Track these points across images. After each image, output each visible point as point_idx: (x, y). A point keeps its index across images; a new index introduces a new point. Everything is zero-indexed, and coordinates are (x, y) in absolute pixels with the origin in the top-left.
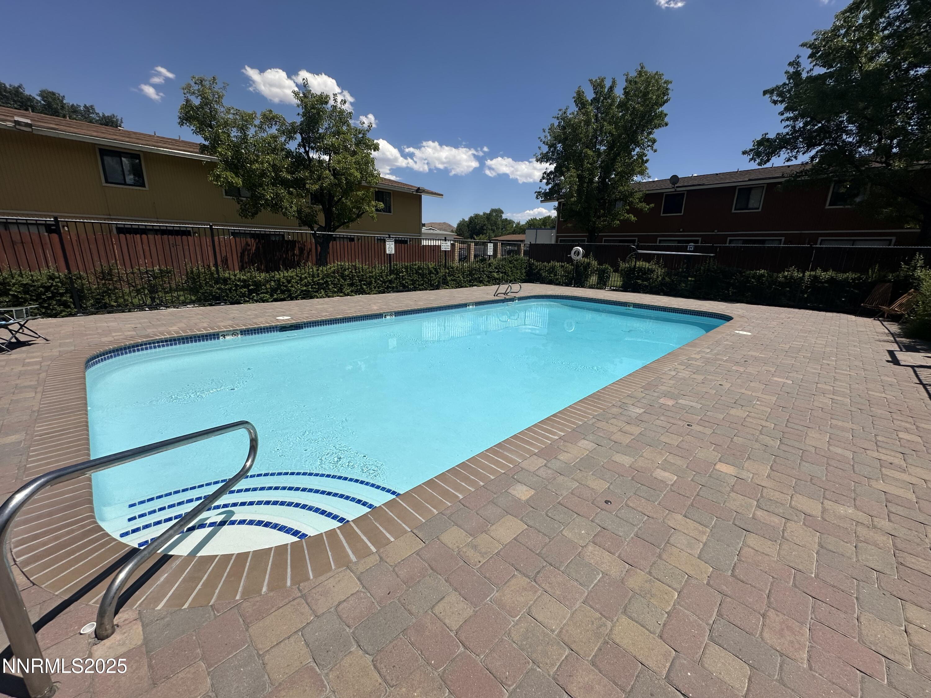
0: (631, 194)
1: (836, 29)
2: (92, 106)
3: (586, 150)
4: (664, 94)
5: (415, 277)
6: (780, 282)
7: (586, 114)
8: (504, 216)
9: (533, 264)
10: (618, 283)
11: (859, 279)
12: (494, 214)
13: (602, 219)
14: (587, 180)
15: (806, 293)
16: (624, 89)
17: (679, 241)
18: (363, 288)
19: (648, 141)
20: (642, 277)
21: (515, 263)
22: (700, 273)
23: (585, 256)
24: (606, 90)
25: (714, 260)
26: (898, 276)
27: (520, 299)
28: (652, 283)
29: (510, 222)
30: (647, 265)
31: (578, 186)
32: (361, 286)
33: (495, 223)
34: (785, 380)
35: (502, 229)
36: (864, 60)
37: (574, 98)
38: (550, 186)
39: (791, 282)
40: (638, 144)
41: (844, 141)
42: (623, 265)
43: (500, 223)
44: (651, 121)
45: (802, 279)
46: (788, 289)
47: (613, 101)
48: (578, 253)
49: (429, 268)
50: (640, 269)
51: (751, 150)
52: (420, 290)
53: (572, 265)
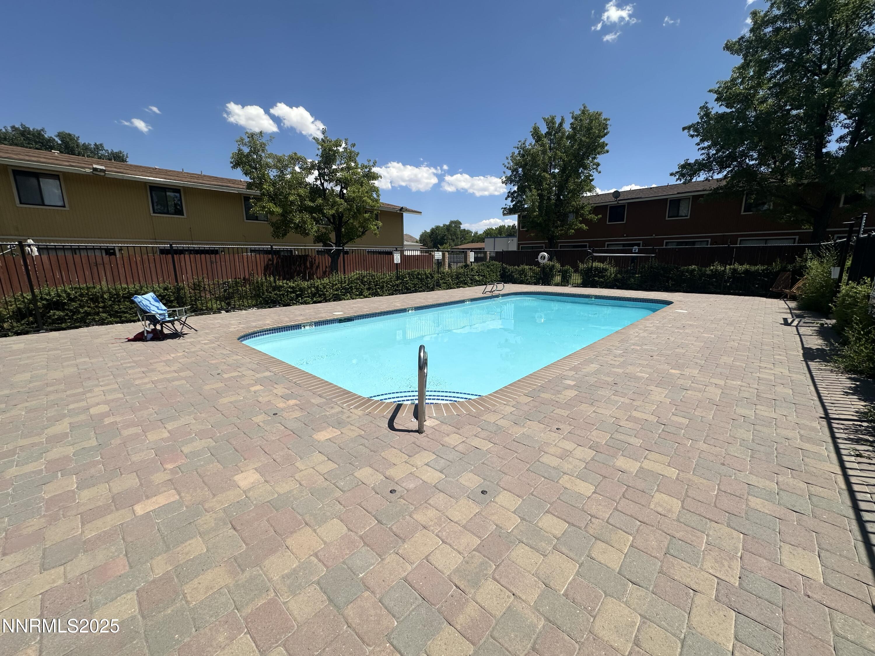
0: (583, 208)
1: (733, 80)
2: (101, 145)
3: (544, 173)
4: (604, 129)
5: (416, 281)
6: (707, 275)
7: (543, 145)
8: (463, 227)
9: (506, 268)
10: (579, 281)
11: (767, 269)
12: (453, 225)
13: (559, 229)
14: (546, 198)
15: (729, 282)
16: (571, 124)
17: (624, 245)
18: (377, 291)
19: (593, 165)
20: (598, 275)
21: (492, 267)
22: (645, 270)
23: (550, 259)
24: (557, 125)
25: (655, 259)
26: (794, 267)
27: (504, 295)
28: (607, 280)
29: (468, 232)
30: (602, 265)
31: (539, 203)
32: (376, 289)
33: (455, 234)
34: (710, 335)
35: (461, 238)
36: (756, 103)
37: (531, 132)
38: (514, 203)
39: (716, 274)
40: (585, 168)
41: (748, 164)
42: (581, 266)
43: (459, 233)
44: (595, 150)
45: (724, 271)
46: (714, 280)
47: (563, 134)
48: (543, 258)
49: (425, 274)
50: (596, 269)
51: (677, 172)
52: (420, 292)
53: (539, 267)
